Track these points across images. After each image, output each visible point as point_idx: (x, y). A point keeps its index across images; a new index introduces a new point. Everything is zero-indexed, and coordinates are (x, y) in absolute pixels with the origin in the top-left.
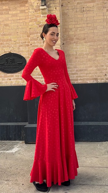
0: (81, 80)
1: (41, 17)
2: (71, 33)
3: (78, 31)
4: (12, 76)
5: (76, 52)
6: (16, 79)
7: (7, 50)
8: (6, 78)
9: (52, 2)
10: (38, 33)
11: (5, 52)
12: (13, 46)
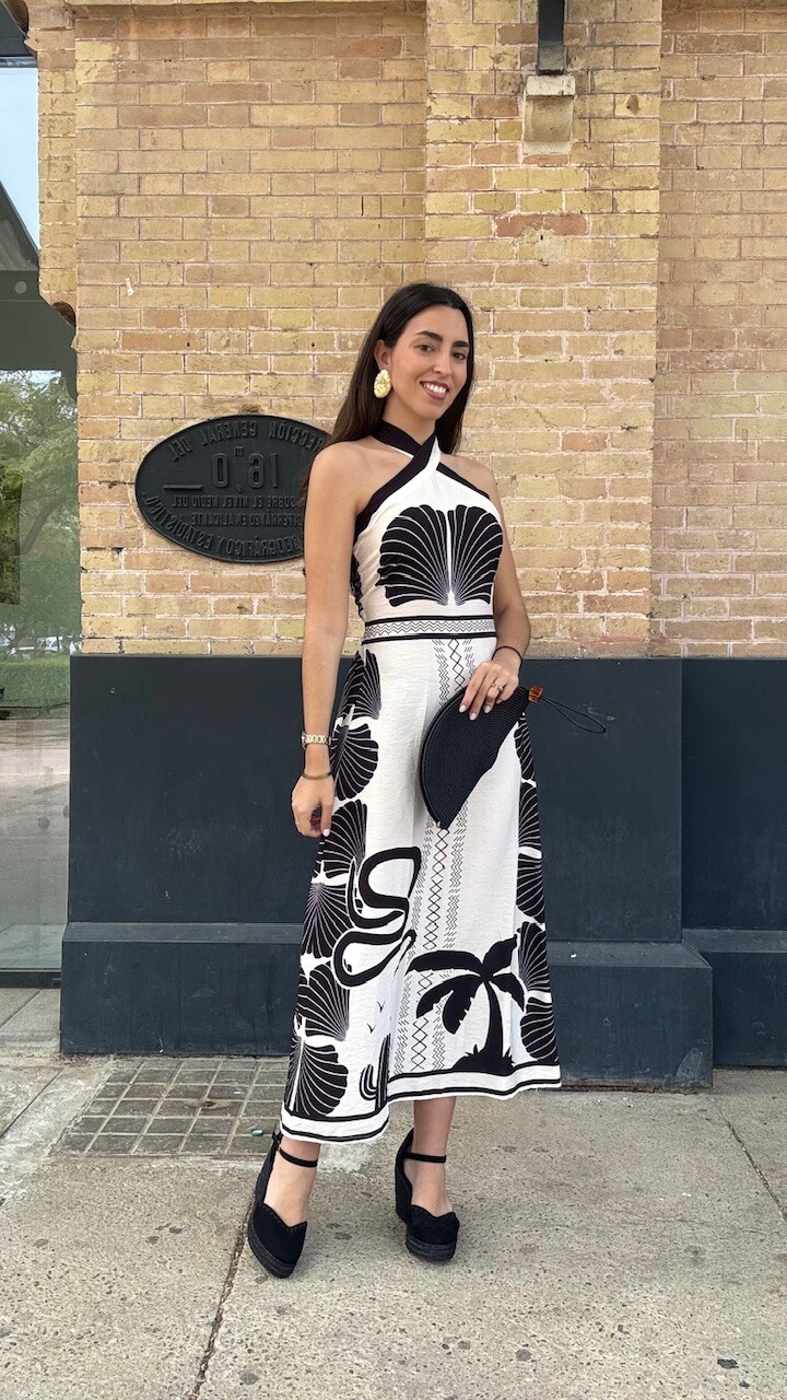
0: (772, 635)
1: (521, 159)
2: (716, 294)
3: (765, 281)
4: (259, 586)
5: (745, 433)
6: (291, 605)
7: (230, 393)
8: (212, 599)
9: (610, 58)
10: (487, 274)
11: (210, 402)
12: (271, 361)
